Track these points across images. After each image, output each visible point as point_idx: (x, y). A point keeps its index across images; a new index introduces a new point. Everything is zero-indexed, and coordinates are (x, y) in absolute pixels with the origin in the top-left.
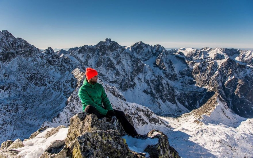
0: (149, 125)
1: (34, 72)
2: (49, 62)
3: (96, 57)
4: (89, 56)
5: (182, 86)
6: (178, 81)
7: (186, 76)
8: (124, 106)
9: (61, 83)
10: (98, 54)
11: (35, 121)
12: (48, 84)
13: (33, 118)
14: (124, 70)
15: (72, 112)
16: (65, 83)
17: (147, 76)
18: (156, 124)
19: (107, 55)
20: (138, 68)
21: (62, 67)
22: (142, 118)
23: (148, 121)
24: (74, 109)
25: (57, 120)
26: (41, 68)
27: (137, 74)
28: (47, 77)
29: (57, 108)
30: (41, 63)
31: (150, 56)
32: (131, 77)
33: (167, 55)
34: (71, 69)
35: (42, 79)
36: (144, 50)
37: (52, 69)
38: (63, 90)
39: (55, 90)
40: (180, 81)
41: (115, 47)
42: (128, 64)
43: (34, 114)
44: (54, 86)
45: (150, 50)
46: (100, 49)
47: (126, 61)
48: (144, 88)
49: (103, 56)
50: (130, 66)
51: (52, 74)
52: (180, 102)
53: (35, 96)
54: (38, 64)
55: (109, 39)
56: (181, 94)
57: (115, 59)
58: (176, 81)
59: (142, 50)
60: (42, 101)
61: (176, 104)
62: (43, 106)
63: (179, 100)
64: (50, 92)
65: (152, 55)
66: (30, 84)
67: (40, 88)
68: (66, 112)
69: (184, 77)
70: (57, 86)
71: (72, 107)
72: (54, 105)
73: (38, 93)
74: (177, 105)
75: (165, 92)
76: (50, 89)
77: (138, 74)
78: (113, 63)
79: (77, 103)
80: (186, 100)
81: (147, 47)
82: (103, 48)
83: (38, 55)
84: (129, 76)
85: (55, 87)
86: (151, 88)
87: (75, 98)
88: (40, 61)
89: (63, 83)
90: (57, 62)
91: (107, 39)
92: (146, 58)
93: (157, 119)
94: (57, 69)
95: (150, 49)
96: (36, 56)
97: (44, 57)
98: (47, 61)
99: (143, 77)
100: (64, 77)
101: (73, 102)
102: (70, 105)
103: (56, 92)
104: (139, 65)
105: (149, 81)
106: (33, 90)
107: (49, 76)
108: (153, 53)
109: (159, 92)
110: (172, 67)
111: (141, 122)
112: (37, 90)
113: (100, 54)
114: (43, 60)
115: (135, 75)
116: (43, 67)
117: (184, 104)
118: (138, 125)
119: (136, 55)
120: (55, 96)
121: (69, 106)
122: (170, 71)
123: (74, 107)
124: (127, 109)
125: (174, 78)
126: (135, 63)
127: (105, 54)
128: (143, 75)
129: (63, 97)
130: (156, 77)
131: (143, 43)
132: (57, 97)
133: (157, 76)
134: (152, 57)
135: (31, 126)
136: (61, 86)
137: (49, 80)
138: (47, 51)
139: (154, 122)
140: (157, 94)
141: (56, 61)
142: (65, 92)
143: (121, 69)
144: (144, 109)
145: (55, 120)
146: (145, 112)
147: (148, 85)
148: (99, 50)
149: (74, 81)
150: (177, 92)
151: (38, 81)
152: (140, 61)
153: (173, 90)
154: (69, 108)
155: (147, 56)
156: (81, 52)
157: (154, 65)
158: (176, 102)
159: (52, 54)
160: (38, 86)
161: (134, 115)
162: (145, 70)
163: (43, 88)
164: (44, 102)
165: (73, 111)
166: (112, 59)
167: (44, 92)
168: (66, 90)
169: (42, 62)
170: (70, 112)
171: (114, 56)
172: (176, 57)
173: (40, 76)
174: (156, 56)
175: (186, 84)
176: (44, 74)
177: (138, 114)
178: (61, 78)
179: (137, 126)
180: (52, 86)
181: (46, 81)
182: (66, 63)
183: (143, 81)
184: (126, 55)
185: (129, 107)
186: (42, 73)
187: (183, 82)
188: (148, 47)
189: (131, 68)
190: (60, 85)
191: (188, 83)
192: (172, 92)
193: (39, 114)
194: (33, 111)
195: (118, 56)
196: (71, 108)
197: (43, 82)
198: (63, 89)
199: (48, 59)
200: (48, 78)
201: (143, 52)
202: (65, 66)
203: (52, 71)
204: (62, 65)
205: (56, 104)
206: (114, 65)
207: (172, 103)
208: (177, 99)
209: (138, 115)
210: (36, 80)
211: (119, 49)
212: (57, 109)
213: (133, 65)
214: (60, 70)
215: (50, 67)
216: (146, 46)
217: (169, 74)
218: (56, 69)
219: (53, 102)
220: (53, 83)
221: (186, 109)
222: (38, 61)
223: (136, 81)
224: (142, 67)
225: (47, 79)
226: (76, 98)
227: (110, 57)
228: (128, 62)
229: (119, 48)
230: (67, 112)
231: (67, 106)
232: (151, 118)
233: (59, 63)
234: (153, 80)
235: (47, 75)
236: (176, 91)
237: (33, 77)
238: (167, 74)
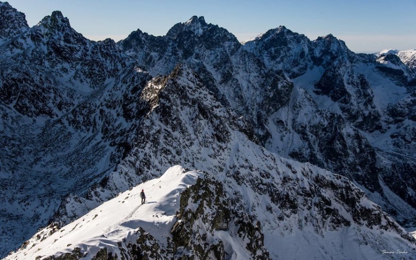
0: (354, 228)
1: (15, 75)
2: (58, 51)
3: (168, 61)
4: (151, 58)
5: (394, 145)
6: (383, 132)
7: (407, 120)
8: (281, 171)
9: (93, 108)
10: (174, 53)
11: (23, 204)
12: (55, 110)
13: (19, 195)
14: (241, 97)
15: (142, 176)
16: (105, 108)
17: (299, 116)
18: (374, 226)
19: (196, 58)
20: (278, 93)
21: (95, 67)
22: (332, 207)
23: (348, 216)
24: (149, 168)
25: (102, 193)
26: (33, 65)
27: (273, 110)
28: (52, 91)
29: (85, 173)
30: (32, 54)
31: (306, 66)
32: (259, 117)
33: (351, 62)
34: (121, 72)
35: (38, 97)
36: (289, 49)
37: (65, 70)
38: (99, 128)
39: (77, 128)
40: (389, 133)
41: (217, 38)
42: (250, 82)
43: (19, 185)
44: (75, 117)
45: (306, 50)
46: (180, 40)
47: (246, 74)
48: (293, 146)
49: (186, 59)
50: (256, 89)
51: (67, 85)
52: (391, 189)
53: (20, 141)
54: (24, 55)
55: (200, 18)
56: (393, 166)
57: (216, 69)
58: (377, 132)
59: (286, 49)
60: (42, 153)
61: (381, 192)
62: (44, 166)
63: (388, 180)
64: (63, 130)
65: (310, 64)
66: (4, 107)
67: (34, 121)
68: (126, 174)
69: (401, 121)
70: (82, 117)
71: (141, 162)
72: (76, 165)
73: (27, 133)
74: (382, 195)
75: (351, 159)
76: (62, 123)
77: (276, 110)
78: (212, 80)
79: (155, 152)
80: (408, 184)
81: (298, 42)
82: (187, 39)
83: (23, 31)
84: (254, 113)
85: (78, 119)
86: (310, 146)
87: (148, 136)
88: (30, 47)
89: (101, 107)
90: (80, 53)
91: (195, 17)
92: (295, 70)
93: (377, 212)
94: (79, 72)
95: (306, 46)
96: (19, 32)
97: (43, 37)
98: (51, 49)
99: (291, 116)
100: (102, 93)
101: (143, 148)
102: (135, 155)
103: (79, 131)
104: (279, 86)
105: (305, 128)
106: (12, 123)
107: (57, 89)
108: (313, 58)
109: (334, 158)
110: (366, 95)
111: (329, 219)
112: (26, 125)
113: (180, 53)
114: (39, 45)
115: (268, 111)
116: (41, 64)
117: (402, 194)
118: (321, 226)
119: (269, 62)
120: (77, 142)
121: (133, 159)
122: (361, 105)
123: (149, 161)
124: (290, 179)
125: (373, 124)
126: (270, 81)
127: (191, 54)
128: (290, 113)
129: (100, 145)
130: (327, 116)
131: (289, 32)
132: (83, 144)
133: (329, 115)
134: (311, 68)
135: (12, 219)
136: (93, 115)
137: (59, 99)
138: (49, 22)
139: (366, 222)
140: (327, 161)
141: (78, 51)
142: (105, 131)
143: (232, 94)
144: (338, 182)
145: (96, 193)
146: (339, 191)
147: (304, 138)
148: (176, 45)
149: (133, 101)
150: (384, 162)
151: (26, 101)
152: (283, 76)
153: (373, 154)
154: (134, 165)
155: (297, 66)
156: (131, 47)
157: (316, 90)
158: (380, 187)
159: (63, 30)
160: (28, 116)
161: (309, 195)
162: (295, 98)
163: (41, 120)
164: (48, 158)
165: (145, 173)
166: (209, 68)
167: (44, 130)
168: (111, 127)
169: (38, 50)
170: (137, 174)
171: (215, 62)
172: (377, 67)
173: (32, 88)
174: (321, 66)
175: (406, 140)
176: (43, 83)
177: (323, 194)
178: (93, 96)
179: (320, 228)
180: (69, 116)
181: (51, 101)
182: (106, 55)
183: (290, 127)
184: (247, 59)
185: (294, 172)
186: (38, 79)
187: (396, 136)
188: (302, 41)
189: (258, 92)
190: (91, 112)
191: (412, 139)
192: (370, 158)
193: (35, 186)
194: (18, 178)
195: (226, 60)
196: (138, 163)
197: (41, 104)
198: (100, 123)
199: (53, 43)
200: (55, 93)
201: (288, 54)
202: (102, 65)
203: (66, 77)
204: (94, 62)
205: (81, 161)
206: (215, 84)
207: (370, 190)
208: (384, 178)
209: (320, 196)
210: (20, 97)
211: (227, 44)
212: (88, 176)
213: (263, 85)
214: (90, 75)
215: (59, 66)
216: (295, 37)
217: (358, 112)
218: (77, 73)
219: (74, 156)
220: (72, 108)
221: (410, 206)
222: (25, 46)
223: (271, 127)
224: (287, 90)
225: (52, 95)
226: (151, 138)
227: (204, 63)
228: (251, 79)
229: (229, 40)
230: (130, 174)
231: (127, 159)
232: (358, 209)
233: (86, 55)
234: (315, 126)
235: (52, 86)
236: (378, 158)
237: (14, 88)
238: (353, 113)
